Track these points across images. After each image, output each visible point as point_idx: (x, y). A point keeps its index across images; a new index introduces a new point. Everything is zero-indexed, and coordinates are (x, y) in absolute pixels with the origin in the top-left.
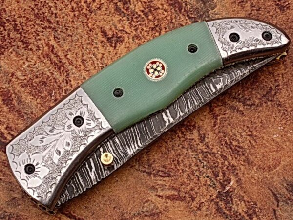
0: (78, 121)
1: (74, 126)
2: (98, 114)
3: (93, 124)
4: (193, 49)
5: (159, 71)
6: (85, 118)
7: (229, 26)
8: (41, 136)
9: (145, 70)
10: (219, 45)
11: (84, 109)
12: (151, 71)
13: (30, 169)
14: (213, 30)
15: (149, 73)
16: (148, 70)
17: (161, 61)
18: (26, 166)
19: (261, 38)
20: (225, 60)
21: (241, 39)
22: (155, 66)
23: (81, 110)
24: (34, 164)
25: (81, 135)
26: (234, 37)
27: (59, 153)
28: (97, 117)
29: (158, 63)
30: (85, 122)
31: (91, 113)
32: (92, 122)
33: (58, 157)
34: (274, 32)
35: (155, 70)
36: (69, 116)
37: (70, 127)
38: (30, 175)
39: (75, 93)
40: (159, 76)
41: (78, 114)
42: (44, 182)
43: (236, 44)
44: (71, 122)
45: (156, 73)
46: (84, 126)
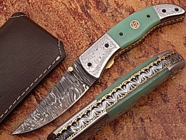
0: (107, 46)
1: (105, 48)
2: (114, 42)
3: (113, 46)
4: (148, 16)
5: (136, 25)
6: (109, 44)
7: (162, 7)
8: (93, 52)
9: (131, 25)
10: (159, 14)
11: (108, 41)
12: (133, 25)
13: (90, 65)
14: (156, 9)
15: (132, 26)
16: (132, 25)
17: (136, 21)
18: (88, 64)
19: (174, 10)
20: (162, 20)
21: (167, 11)
22: (134, 23)
23: (107, 41)
24: (91, 62)
25: (108, 50)
26: (164, 11)
27: (101, 58)
28: (114, 44)
29: (135, 22)
30: (110, 46)
31: (111, 42)
32: (112, 45)
33: (100, 59)
34: (179, 8)
35: (135, 25)
36: (103, 44)
37: (104, 48)
38: (90, 67)
39: (104, 35)
40: (136, 27)
41: (106, 43)
42: (96, 69)
43: (165, 13)
44: (104, 46)
45: (135, 26)
46: (109, 47)
